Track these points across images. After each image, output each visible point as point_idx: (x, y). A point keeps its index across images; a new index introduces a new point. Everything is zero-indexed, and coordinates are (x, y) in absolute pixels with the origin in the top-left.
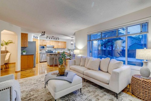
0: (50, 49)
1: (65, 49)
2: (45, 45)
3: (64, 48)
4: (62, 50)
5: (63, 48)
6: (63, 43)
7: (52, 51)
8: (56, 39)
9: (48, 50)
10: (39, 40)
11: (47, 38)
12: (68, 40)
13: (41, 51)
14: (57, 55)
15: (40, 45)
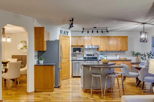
0: (91, 52)
1: (124, 51)
2: (82, 46)
3: (122, 51)
4: (116, 55)
5: (119, 50)
6: (119, 39)
7: (95, 56)
8: (102, 32)
9: (88, 55)
11: (83, 32)
12: (132, 31)
13: (75, 56)
14: (100, 68)
15: (72, 46)
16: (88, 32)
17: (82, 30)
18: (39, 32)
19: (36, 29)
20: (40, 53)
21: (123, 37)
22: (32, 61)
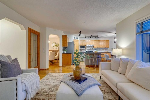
1: (107, 48)
2: (85, 45)
4: (103, 50)
5: (104, 47)
6: (105, 41)
7: (92, 50)
9: (88, 50)
10: (79, 40)
11: (85, 38)
13: (81, 50)
14: (93, 55)
15: (80, 45)
16: (88, 38)
17: (85, 37)
18: (65, 38)
19: (63, 36)
20: (65, 48)
21: (107, 41)
22: (61, 52)
